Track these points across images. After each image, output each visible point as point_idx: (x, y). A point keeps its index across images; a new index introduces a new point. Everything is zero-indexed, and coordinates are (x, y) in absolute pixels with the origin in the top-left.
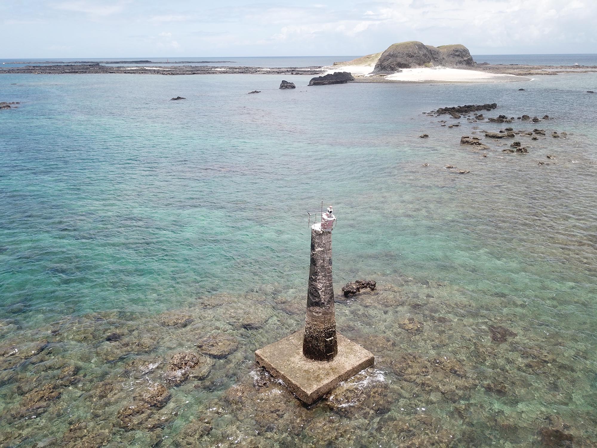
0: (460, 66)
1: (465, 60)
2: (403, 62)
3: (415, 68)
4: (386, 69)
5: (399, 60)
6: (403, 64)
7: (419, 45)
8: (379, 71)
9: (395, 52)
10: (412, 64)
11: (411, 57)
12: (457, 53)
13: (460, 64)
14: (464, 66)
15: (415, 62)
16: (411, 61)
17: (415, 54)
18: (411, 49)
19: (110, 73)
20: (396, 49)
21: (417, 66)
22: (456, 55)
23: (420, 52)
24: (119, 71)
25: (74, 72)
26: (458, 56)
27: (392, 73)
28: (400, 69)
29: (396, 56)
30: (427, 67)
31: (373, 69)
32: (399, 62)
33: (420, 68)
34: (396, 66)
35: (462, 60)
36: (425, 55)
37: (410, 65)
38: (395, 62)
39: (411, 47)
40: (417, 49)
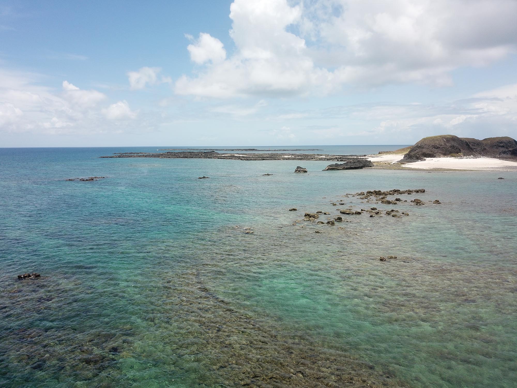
0: (505, 155)
1: (510, 151)
2: (428, 152)
3: (440, 157)
4: (412, 158)
5: (424, 150)
6: (428, 154)
7: (448, 138)
8: (407, 159)
9: (422, 144)
10: (437, 154)
11: (437, 148)
12: (502, 145)
13: (504, 153)
14: (509, 156)
15: (440, 153)
16: (436, 151)
17: (441, 145)
18: (437, 142)
19: (209, 158)
20: (423, 142)
21: (442, 155)
22: (500, 146)
23: (448, 144)
24: (215, 157)
25: (185, 157)
26: (503, 147)
27: (414, 162)
28: (425, 158)
29: (423, 147)
30: (453, 156)
31: (403, 158)
32: (425, 153)
33: (445, 157)
34: (422, 156)
35: (507, 150)
36: (453, 147)
37: (435, 155)
38: (420, 153)
39: (437, 140)
40: (444, 141)
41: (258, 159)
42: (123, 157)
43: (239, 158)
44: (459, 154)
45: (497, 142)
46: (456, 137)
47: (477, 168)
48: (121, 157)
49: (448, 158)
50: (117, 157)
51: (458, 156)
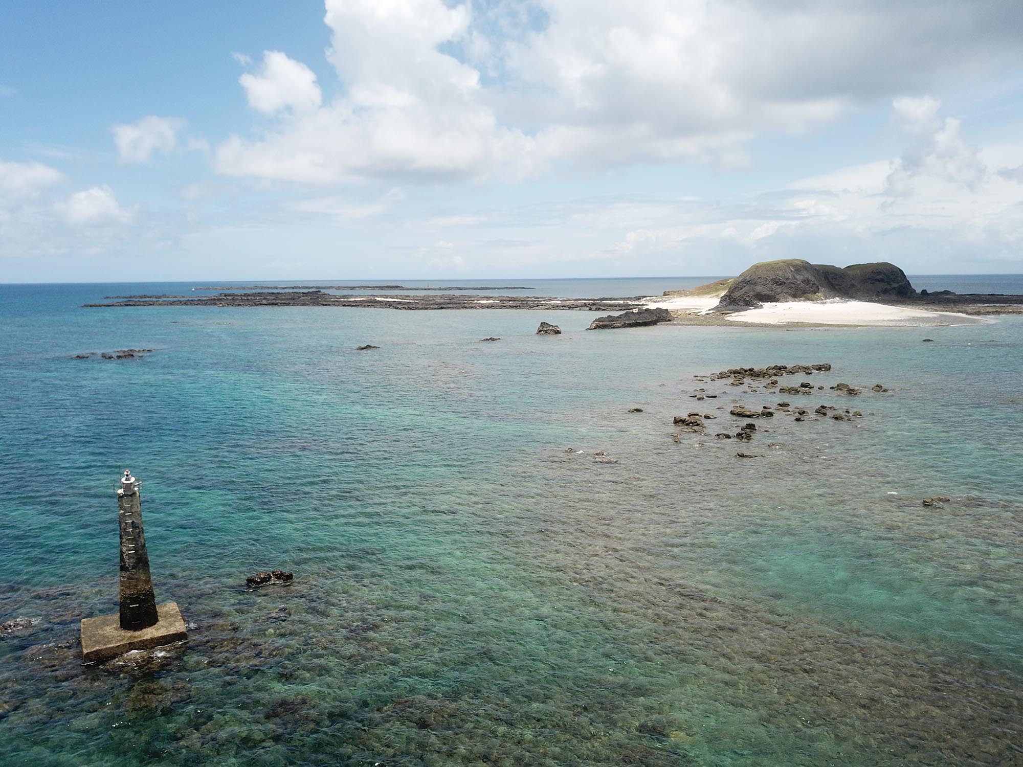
0: (885, 297)
1: (894, 288)
2: (766, 292)
3: (787, 301)
4: (739, 303)
5: (759, 289)
6: (765, 295)
7: (797, 265)
8: (726, 306)
9: (754, 277)
10: (782, 295)
11: (780, 284)
12: (879, 277)
13: (885, 293)
14: (894, 297)
15: (786, 293)
16: (779, 290)
17: (788, 279)
18: (780, 273)
19: (323, 305)
20: (754, 272)
21: (790, 298)
22: (876, 280)
23: (798, 277)
24: (336, 303)
25: (273, 304)
26: (882, 281)
27: (743, 310)
28: (761, 303)
29: (755, 283)
30: (809, 300)
31: (718, 304)
32: (760, 293)
33: (795, 301)
34: (754, 299)
35: (889, 287)
36: (807, 281)
37: (777, 297)
38: (752, 293)
39: (780, 269)
40: (792, 271)
41: (432, 306)
42: (134, 305)
43: (389, 305)
44: (817, 295)
45: (872, 272)
46: (808, 263)
47: (865, 321)
48: (130, 305)
49: (802, 303)
50: (121, 305)
51: (817, 299)
